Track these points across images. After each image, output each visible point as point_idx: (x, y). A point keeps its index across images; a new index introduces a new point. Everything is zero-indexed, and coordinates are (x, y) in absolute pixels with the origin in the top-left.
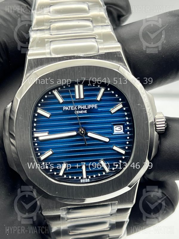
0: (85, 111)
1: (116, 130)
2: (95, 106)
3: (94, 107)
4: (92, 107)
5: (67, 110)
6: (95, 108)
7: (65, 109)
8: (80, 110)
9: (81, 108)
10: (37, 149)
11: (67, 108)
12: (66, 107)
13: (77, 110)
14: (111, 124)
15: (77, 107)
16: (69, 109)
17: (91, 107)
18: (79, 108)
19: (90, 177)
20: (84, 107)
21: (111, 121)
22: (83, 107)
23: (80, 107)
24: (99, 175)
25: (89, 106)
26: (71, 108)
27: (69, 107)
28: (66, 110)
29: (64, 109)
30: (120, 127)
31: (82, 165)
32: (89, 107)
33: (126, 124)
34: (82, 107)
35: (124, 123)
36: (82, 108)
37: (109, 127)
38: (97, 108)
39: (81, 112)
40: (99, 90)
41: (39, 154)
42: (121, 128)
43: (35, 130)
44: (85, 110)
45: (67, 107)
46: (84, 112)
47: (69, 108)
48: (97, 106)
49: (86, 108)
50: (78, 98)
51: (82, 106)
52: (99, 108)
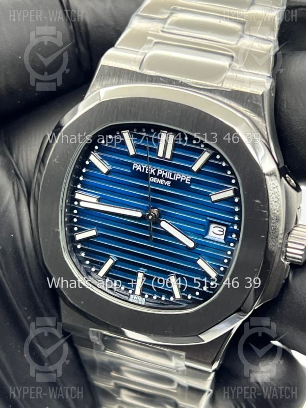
0: (168, 183)
1: (213, 232)
2: (187, 180)
3: (185, 180)
4: (182, 179)
5: (139, 170)
6: (186, 182)
7: (135, 169)
8: (160, 177)
9: (161, 174)
10: (75, 220)
11: (139, 168)
12: (138, 165)
13: (155, 176)
14: (207, 219)
15: (157, 170)
16: (142, 170)
17: (180, 179)
18: (158, 173)
19: (146, 296)
20: (168, 175)
21: (207, 214)
22: (166, 174)
23: (160, 171)
24: (163, 298)
25: (177, 175)
26: (145, 168)
27: (144, 167)
28: (137, 170)
29: (134, 167)
30: (222, 230)
31: (138, 272)
32: (177, 177)
33: (231, 227)
34: (163, 174)
35: (230, 224)
36: (164, 176)
37: (201, 223)
38: (189, 183)
39: (161, 182)
40: (200, 152)
41: (76, 229)
42: (223, 232)
43: (79, 186)
44: (168, 180)
45: (140, 166)
46: (165, 184)
47: (142, 168)
48: (189, 180)
49: (170, 178)
50: (162, 156)
51: (165, 172)
52: (192, 184)
